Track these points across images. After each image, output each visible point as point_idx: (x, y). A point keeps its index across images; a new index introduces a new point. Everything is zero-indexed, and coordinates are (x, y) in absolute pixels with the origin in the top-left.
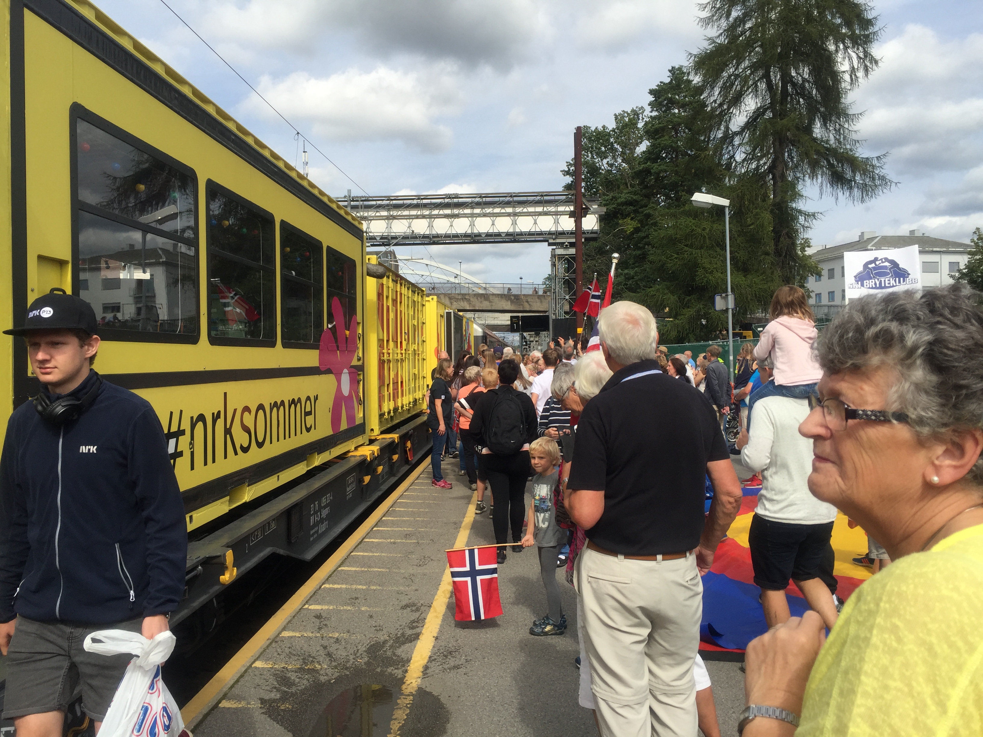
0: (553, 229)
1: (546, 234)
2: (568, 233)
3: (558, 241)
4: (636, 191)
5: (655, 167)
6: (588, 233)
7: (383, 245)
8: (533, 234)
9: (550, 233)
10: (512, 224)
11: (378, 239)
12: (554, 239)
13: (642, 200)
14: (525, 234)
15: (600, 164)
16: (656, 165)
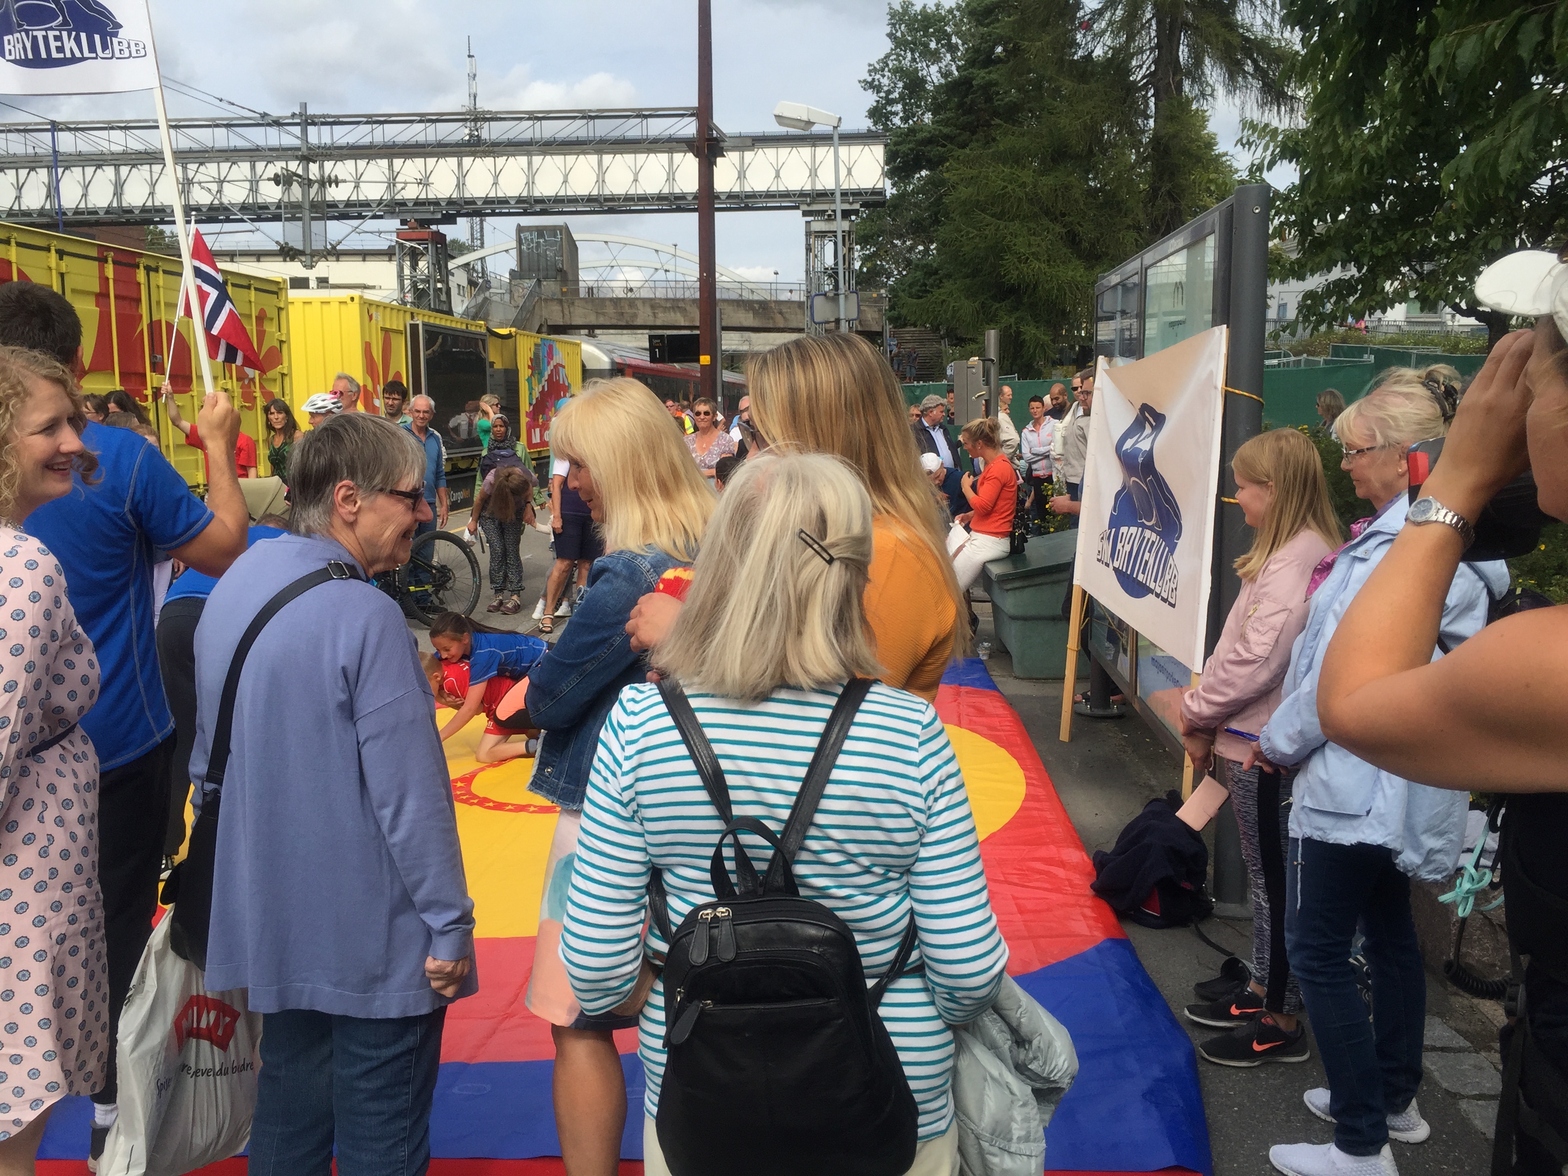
0: (808, 187)
1: (794, 195)
2: (833, 194)
3: (815, 207)
4: (949, 119)
5: (981, 76)
6: (866, 193)
7: (525, 213)
8: (774, 196)
9: (802, 194)
10: (739, 177)
11: (513, 202)
12: (809, 205)
13: (960, 134)
14: (760, 196)
15: (925, 73)
16: (982, 73)
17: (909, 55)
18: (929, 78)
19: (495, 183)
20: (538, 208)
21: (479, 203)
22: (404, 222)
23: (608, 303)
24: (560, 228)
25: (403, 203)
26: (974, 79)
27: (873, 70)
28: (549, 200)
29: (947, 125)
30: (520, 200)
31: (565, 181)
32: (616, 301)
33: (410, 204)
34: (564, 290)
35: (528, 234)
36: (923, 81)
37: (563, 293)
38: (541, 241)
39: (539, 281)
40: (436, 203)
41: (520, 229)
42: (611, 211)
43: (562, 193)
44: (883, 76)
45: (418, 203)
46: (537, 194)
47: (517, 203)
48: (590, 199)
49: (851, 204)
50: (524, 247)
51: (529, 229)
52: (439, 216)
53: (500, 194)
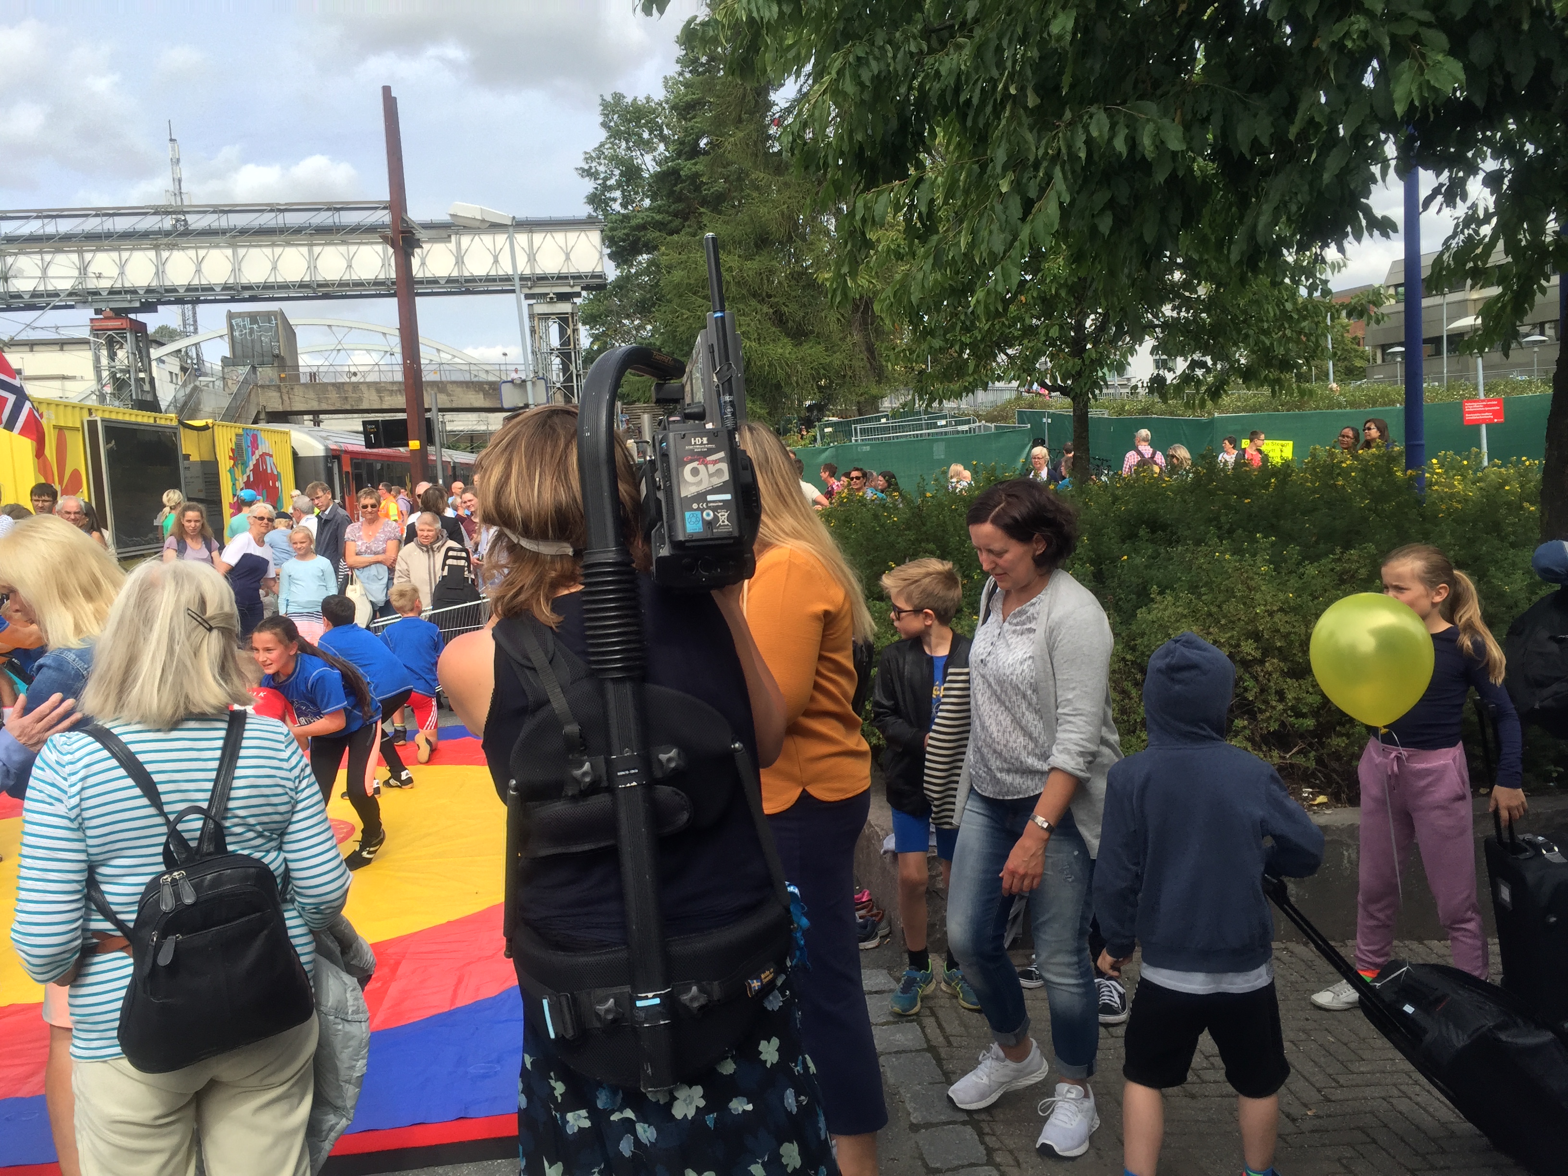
0: (528, 271)
1: (515, 279)
2: (553, 278)
3: (537, 290)
4: (660, 206)
5: (687, 167)
6: (586, 277)
7: (233, 300)
8: (494, 280)
9: (522, 278)
10: (457, 263)
11: (218, 289)
12: (530, 288)
13: (671, 222)
14: (481, 280)
15: (640, 162)
16: (689, 164)
17: (624, 145)
18: (643, 167)
19: (198, 271)
20: (246, 294)
21: (182, 291)
22: (98, 311)
23: (330, 388)
24: (274, 313)
25: (96, 293)
26: (682, 169)
27: (589, 158)
28: (258, 287)
29: (659, 212)
30: (226, 287)
31: (274, 268)
32: (339, 387)
33: (104, 293)
34: (283, 375)
35: (239, 320)
36: (639, 169)
37: (281, 379)
38: (255, 326)
39: (254, 368)
40: (133, 291)
41: (231, 316)
42: (326, 296)
43: (272, 279)
44: (600, 164)
45: (112, 292)
46: (244, 281)
47: (223, 289)
48: (302, 285)
49: (572, 287)
50: (237, 334)
51: (240, 315)
52: (137, 304)
53: (204, 282)
